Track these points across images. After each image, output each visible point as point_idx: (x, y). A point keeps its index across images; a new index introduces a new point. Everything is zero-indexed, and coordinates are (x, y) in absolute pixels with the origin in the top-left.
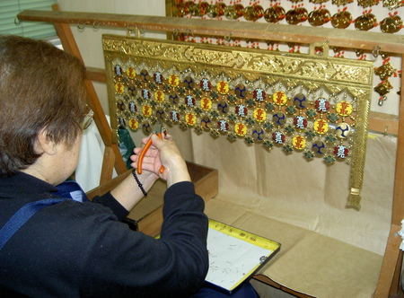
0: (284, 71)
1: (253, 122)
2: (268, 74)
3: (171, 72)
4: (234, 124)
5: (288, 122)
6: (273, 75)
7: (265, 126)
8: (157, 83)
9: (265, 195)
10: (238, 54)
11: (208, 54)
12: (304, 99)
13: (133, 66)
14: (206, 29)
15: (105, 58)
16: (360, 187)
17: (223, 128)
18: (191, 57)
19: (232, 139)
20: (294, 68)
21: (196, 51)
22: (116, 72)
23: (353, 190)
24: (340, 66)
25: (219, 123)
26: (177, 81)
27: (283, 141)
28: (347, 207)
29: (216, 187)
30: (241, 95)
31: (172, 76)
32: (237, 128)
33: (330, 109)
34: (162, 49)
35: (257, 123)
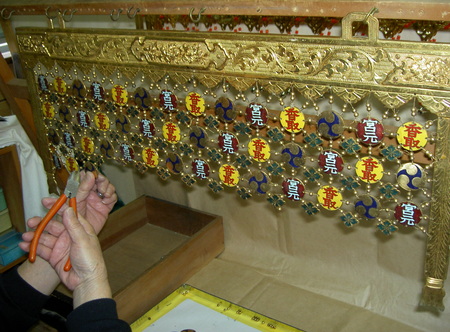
0: (297, 71)
1: (248, 163)
2: (270, 79)
3: (114, 81)
4: (217, 167)
5: (308, 163)
6: (279, 79)
7: (269, 169)
8: (96, 101)
9: (290, 252)
10: (215, 45)
12: (337, 120)
13: (61, 74)
14: (162, 6)
16: (442, 276)
17: (201, 172)
18: (142, 55)
20: (315, 64)
21: (148, 43)
23: (432, 281)
25: (195, 164)
26: (124, 95)
27: (302, 195)
28: (420, 309)
29: (221, 240)
30: (226, 117)
31: (117, 88)
32: (222, 173)
33: (386, 139)
34: (98, 44)
35: (256, 164)
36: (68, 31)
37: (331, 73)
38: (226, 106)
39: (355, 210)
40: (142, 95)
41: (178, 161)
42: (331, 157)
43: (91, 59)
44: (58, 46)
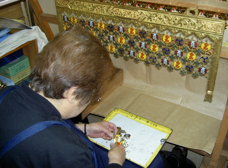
0: (170, 23)
1: (150, 52)
2: (160, 25)
3: (99, 21)
4: (138, 53)
5: (171, 53)
6: (163, 26)
7: (157, 55)
8: (90, 27)
10: (141, 12)
11: (122, 11)
12: (182, 40)
13: (75, 16)
15: (57, 11)
16: (212, 90)
17: (132, 54)
18: (112, 13)
19: (137, 61)
20: (176, 22)
21: (115, 9)
22: (64, 19)
23: (209, 92)
24: (205, 22)
25: (129, 52)
26: (103, 26)
27: (168, 64)
28: (205, 101)
30: (143, 36)
31: (100, 23)
32: (140, 55)
33: (198, 47)
34: (93, 7)
35: (153, 53)
37: (181, 25)
38: (143, 33)
39: (186, 69)
40: (111, 26)
41: (123, 50)
42: (179, 52)
43: (90, 12)
44: (75, 6)
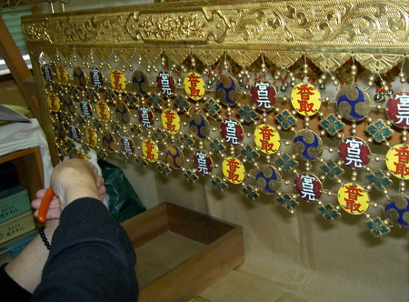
1: (255, 155)
2: (278, 49)
4: (220, 161)
5: (325, 153)
7: (279, 163)
8: (96, 89)
9: (313, 267)
10: (214, 12)
12: (361, 97)
17: (203, 167)
18: (138, 32)
20: (333, 25)
21: (143, 18)
22: (45, 76)
25: (196, 158)
26: (123, 80)
27: (318, 195)
30: (228, 100)
32: (226, 167)
34: (95, 25)
36: (67, 14)
37: (353, 35)
38: (227, 86)
39: (385, 216)
41: (178, 154)
42: (354, 146)
43: (89, 43)
44: (58, 32)
